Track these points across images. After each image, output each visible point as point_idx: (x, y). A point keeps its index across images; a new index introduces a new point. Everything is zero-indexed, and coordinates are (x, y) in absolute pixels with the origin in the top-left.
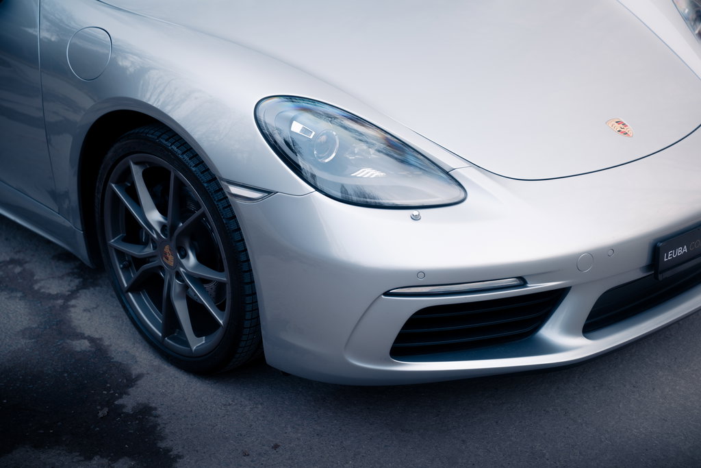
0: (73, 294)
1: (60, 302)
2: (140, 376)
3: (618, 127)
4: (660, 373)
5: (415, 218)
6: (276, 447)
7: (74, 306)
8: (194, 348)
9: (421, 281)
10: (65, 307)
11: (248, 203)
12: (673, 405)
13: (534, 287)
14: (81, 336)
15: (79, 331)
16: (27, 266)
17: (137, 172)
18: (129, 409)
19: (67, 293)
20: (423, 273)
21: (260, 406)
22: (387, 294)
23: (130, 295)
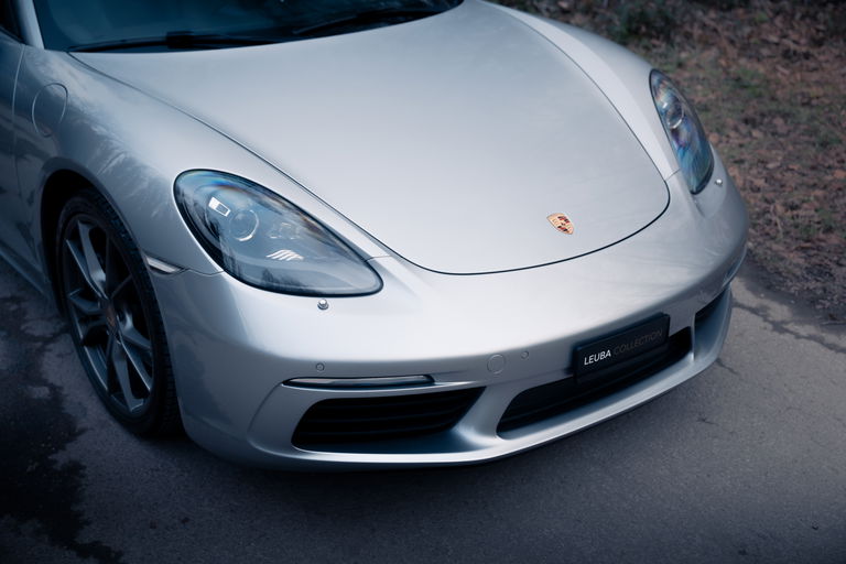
0: (54, 338)
1: (39, 344)
2: (83, 431)
3: (560, 222)
4: (592, 469)
5: (323, 307)
6: (185, 521)
7: (50, 350)
8: (132, 409)
9: (319, 373)
10: (41, 351)
11: (163, 276)
12: (592, 505)
13: (442, 385)
14: (44, 383)
15: (44, 376)
16: (23, 305)
17: (84, 231)
18: (58, 467)
19: (49, 336)
20: (320, 365)
21: (186, 475)
22: (287, 382)
23: (86, 349)
